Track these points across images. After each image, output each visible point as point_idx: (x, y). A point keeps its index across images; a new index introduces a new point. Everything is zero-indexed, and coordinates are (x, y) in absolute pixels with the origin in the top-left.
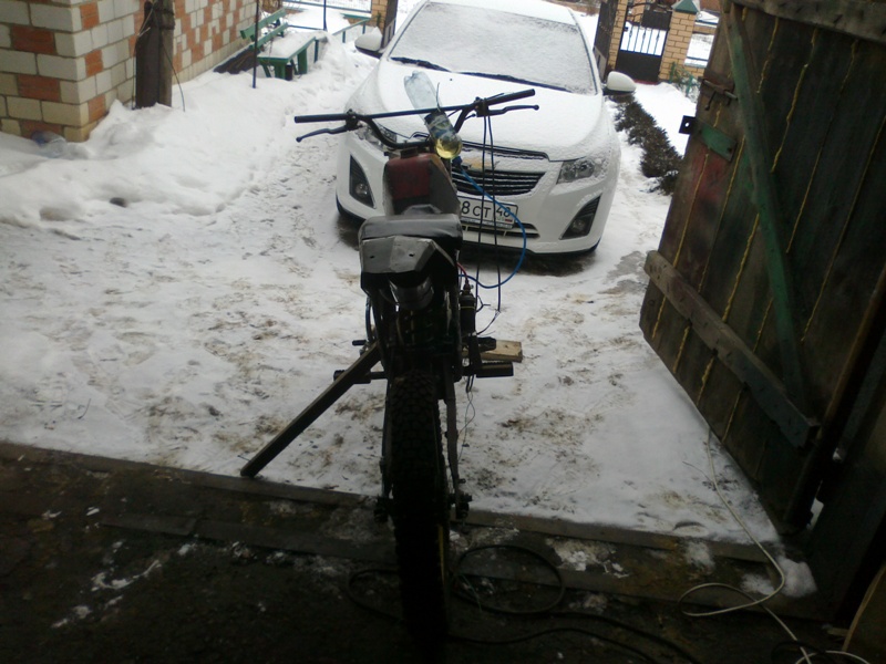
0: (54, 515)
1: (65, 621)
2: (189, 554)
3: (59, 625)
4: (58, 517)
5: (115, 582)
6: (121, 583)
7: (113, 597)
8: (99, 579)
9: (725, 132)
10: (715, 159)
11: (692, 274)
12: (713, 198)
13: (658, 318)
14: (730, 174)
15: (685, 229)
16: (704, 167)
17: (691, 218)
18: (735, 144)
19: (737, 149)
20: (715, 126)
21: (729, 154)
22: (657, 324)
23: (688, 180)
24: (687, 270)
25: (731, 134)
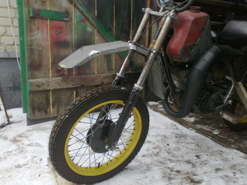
9: (57, 10)
10: (55, 23)
11: (65, 73)
12: (63, 39)
13: (51, 103)
14: (70, 26)
15: (50, 58)
16: (49, 28)
17: (52, 53)
18: (67, 14)
19: (70, 16)
20: (48, 9)
21: (66, 19)
22: (51, 106)
23: (38, 38)
24: (60, 73)
25: (62, 11)
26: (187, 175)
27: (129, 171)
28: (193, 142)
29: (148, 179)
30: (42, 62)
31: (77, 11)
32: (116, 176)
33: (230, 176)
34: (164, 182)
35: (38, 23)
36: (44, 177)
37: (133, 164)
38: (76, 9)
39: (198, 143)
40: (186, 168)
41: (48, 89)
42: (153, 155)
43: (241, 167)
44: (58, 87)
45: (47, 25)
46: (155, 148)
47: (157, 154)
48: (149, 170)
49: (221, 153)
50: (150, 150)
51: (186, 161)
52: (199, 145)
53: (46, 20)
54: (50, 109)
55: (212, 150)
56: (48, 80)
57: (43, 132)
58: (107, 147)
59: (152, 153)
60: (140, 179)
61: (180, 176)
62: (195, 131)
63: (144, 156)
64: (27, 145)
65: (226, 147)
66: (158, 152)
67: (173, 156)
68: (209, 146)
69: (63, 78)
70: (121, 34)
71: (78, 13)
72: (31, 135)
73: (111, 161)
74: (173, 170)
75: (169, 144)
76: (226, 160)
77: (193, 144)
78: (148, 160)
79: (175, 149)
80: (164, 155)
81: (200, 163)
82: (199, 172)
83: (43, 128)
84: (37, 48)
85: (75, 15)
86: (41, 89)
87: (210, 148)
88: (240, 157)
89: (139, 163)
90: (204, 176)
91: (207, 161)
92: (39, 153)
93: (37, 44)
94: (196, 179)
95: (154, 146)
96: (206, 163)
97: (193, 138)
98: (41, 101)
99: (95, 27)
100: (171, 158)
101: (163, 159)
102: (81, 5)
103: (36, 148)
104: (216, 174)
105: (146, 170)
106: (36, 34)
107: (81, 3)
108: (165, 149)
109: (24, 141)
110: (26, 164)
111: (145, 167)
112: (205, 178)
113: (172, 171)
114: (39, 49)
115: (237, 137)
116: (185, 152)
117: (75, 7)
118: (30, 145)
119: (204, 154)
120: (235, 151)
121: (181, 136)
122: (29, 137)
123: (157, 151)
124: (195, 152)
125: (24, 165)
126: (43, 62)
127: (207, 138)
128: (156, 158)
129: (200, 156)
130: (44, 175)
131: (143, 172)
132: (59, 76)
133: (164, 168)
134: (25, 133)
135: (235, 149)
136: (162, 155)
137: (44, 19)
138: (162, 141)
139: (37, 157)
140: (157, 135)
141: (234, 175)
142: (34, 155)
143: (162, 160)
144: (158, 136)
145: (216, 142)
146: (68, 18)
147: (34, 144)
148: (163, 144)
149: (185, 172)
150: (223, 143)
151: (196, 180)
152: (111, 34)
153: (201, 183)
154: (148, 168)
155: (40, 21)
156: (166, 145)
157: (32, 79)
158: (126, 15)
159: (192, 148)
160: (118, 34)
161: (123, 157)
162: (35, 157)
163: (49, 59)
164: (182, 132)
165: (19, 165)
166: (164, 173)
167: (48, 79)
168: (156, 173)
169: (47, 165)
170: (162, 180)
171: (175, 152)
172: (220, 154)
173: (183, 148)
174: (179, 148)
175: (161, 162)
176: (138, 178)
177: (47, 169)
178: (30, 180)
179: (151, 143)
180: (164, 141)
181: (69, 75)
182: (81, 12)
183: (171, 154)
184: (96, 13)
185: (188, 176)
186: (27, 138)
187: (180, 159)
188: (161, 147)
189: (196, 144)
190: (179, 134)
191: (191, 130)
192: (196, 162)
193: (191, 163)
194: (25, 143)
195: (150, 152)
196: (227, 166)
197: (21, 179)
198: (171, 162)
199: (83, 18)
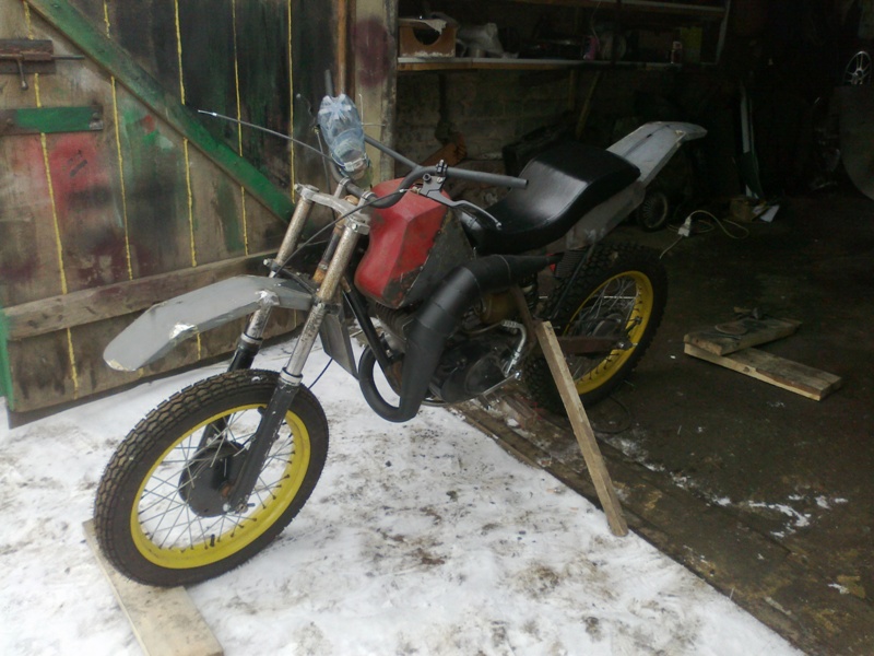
0: (836, 586)
1: (837, 500)
2: (722, 496)
3: (842, 500)
4: (832, 583)
5: (790, 514)
6: (785, 509)
7: (796, 502)
8: (803, 521)
9: (66, 103)
10: (64, 141)
11: (103, 274)
12: (91, 182)
13: (73, 362)
14: (108, 142)
15: (59, 242)
16: (46, 159)
17: (62, 226)
18: (97, 108)
19: (105, 113)
20: (39, 105)
21: (95, 124)
22: (74, 369)
23: (17, 191)
24: (89, 279)
25: (81, 102)
26: (418, 546)
27: (285, 542)
28: (451, 453)
29: (328, 562)
30: (36, 254)
31: (126, 94)
32: (255, 558)
33: (510, 541)
34: (362, 566)
35: (14, 149)
36: (80, 573)
37: (297, 523)
38: (122, 91)
39: (462, 454)
40: (417, 526)
41: (62, 328)
42: (349, 497)
43: (541, 517)
44: (88, 318)
45: (41, 149)
46: (354, 476)
47: (357, 494)
48: (332, 538)
49: (510, 481)
50: (342, 482)
51: (423, 510)
52: (463, 461)
53: (37, 137)
54: (70, 378)
55: (491, 474)
56: (58, 303)
57: (57, 440)
58: (226, 507)
59: (346, 491)
60: (310, 563)
61: (402, 550)
62: (464, 417)
63: (325, 500)
64: (18, 484)
65: (526, 463)
66: (361, 488)
67: (395, 497)
68: (485, 461)
69: (101, 292)
70: (262, 143)
71: (129, 102)
72: (24, 453)
73: (242, 527)
74: (389, 534)
75: (393, 463)
76: (513, 500)
77: (449, 460)
78: (333, 512)
79: (403, 477)
80: (375, 494)
81: (453, 512)
82: (446, 534)
83: (55, 429)
84: (19, 219)
85: (121, 110)
86: (41, 330)
87: (487, 470)
88: (548, 490)
89: (311, 522)
90: (455, 546)
91: (470, 505)
92: (55, 508)
93: (17, 209)
94: (436, 554)
95: (355, 469)
96: (467, 513)
97: (454, 439)
98: (44, 360)
99: (181, 136)
100: (390, 503)
101: (369, 505)
102: (137, 79)
103: (45, 492)
104: (483, 538)
105: (327, 538)
106: (12, 181)
107: (136, 73)
108: (378, 478)
109: (6, 475)
110: (27, 541)
111: (324, 531)
112: (456, 550)
113: (385, 536)
114: (23, 222)
115: (560, 433)
116: (425, 483)
117: (119, 86)
118: (25, 485)
119: (469, 487)
120: (543, 474)
121: (425, 437)
122: (18, 459)
123: (360, 485)
124: (448, 481)
125: (22, 544)
126: (40, 256)
127: (489, 439)
128: (353, 504)
129: (459, 494)
130: (78, 568)
131: (319, 544)
132: (90, 286)
133: (368, 531)
134: (4, 446)
135: (543, 468)
136: (370, 494)
137: (29, 134)
138: (376, 452)
139: (53, 521)
140: (366, 434)
141: (520, 538)
142: (43, 516)
143: (368, 508)
144: (367, 437)
145: (507, 450)
146: (101, 122)
147: (37, 480)
148: (376, 462)
149: (416, 537)
150: (522, 452)
151: (434, 558)
152: (233, 150)
153: (443, 563)
154: (332, 533)
155: (19, 142)
156: (384, 466)
157: (13, 303)
158: (273, 85)
159: (445, 470)
160: (253, 142)
161: (268, 515)
162: (48, 520)
163: (55, 245)
164: (431, 421)
165: (9, 546)
166: (367, 545)
167: (59, 300)
168: (349, 544)
169: (84, 542)
170: (360, 561)
171: (403, 486)
172: (506, 484)
173: (423, 472)
174: (413, 473)
175: (364, 516)
176: (306, 560)
177: (84, 551)
178: (45, 584)
179: (347, 462)
180: (380, 454)
181: (116, 280)
182: (138, 99)
183: (392, 492)
184: (183, 94)
185: (419, 549)
186: (13, 464)
187: (411, 503)
188: (371, 471)
189: (456, 459)
190: (421, 430)
191: (455, 414)
192: (446, 510)
193: (433, 514)
194: (9, 480)
195: (343, 487)
196: (511, 517)
197: (20, 582)
198: (387, 514)
199: (145, 113)
